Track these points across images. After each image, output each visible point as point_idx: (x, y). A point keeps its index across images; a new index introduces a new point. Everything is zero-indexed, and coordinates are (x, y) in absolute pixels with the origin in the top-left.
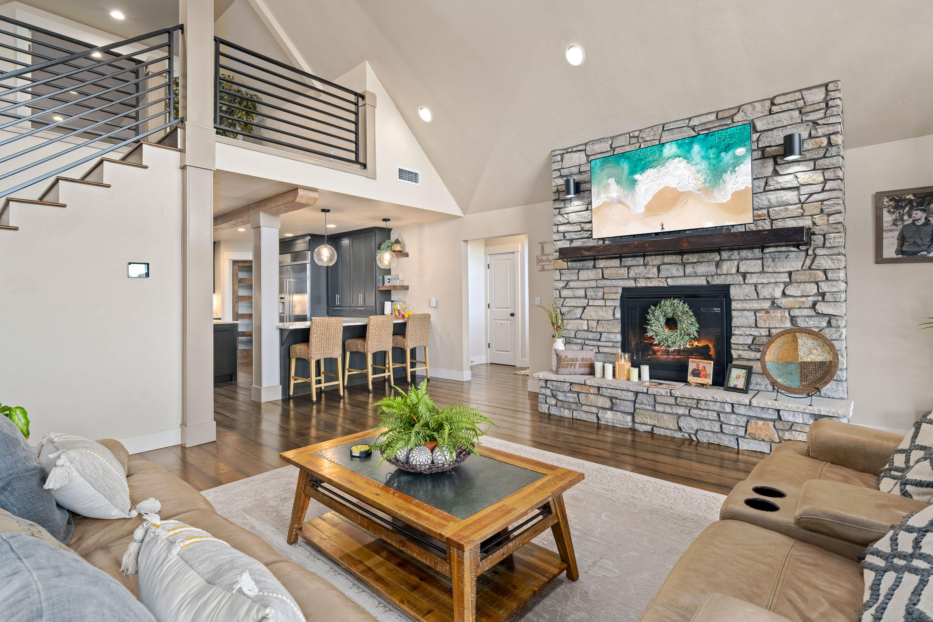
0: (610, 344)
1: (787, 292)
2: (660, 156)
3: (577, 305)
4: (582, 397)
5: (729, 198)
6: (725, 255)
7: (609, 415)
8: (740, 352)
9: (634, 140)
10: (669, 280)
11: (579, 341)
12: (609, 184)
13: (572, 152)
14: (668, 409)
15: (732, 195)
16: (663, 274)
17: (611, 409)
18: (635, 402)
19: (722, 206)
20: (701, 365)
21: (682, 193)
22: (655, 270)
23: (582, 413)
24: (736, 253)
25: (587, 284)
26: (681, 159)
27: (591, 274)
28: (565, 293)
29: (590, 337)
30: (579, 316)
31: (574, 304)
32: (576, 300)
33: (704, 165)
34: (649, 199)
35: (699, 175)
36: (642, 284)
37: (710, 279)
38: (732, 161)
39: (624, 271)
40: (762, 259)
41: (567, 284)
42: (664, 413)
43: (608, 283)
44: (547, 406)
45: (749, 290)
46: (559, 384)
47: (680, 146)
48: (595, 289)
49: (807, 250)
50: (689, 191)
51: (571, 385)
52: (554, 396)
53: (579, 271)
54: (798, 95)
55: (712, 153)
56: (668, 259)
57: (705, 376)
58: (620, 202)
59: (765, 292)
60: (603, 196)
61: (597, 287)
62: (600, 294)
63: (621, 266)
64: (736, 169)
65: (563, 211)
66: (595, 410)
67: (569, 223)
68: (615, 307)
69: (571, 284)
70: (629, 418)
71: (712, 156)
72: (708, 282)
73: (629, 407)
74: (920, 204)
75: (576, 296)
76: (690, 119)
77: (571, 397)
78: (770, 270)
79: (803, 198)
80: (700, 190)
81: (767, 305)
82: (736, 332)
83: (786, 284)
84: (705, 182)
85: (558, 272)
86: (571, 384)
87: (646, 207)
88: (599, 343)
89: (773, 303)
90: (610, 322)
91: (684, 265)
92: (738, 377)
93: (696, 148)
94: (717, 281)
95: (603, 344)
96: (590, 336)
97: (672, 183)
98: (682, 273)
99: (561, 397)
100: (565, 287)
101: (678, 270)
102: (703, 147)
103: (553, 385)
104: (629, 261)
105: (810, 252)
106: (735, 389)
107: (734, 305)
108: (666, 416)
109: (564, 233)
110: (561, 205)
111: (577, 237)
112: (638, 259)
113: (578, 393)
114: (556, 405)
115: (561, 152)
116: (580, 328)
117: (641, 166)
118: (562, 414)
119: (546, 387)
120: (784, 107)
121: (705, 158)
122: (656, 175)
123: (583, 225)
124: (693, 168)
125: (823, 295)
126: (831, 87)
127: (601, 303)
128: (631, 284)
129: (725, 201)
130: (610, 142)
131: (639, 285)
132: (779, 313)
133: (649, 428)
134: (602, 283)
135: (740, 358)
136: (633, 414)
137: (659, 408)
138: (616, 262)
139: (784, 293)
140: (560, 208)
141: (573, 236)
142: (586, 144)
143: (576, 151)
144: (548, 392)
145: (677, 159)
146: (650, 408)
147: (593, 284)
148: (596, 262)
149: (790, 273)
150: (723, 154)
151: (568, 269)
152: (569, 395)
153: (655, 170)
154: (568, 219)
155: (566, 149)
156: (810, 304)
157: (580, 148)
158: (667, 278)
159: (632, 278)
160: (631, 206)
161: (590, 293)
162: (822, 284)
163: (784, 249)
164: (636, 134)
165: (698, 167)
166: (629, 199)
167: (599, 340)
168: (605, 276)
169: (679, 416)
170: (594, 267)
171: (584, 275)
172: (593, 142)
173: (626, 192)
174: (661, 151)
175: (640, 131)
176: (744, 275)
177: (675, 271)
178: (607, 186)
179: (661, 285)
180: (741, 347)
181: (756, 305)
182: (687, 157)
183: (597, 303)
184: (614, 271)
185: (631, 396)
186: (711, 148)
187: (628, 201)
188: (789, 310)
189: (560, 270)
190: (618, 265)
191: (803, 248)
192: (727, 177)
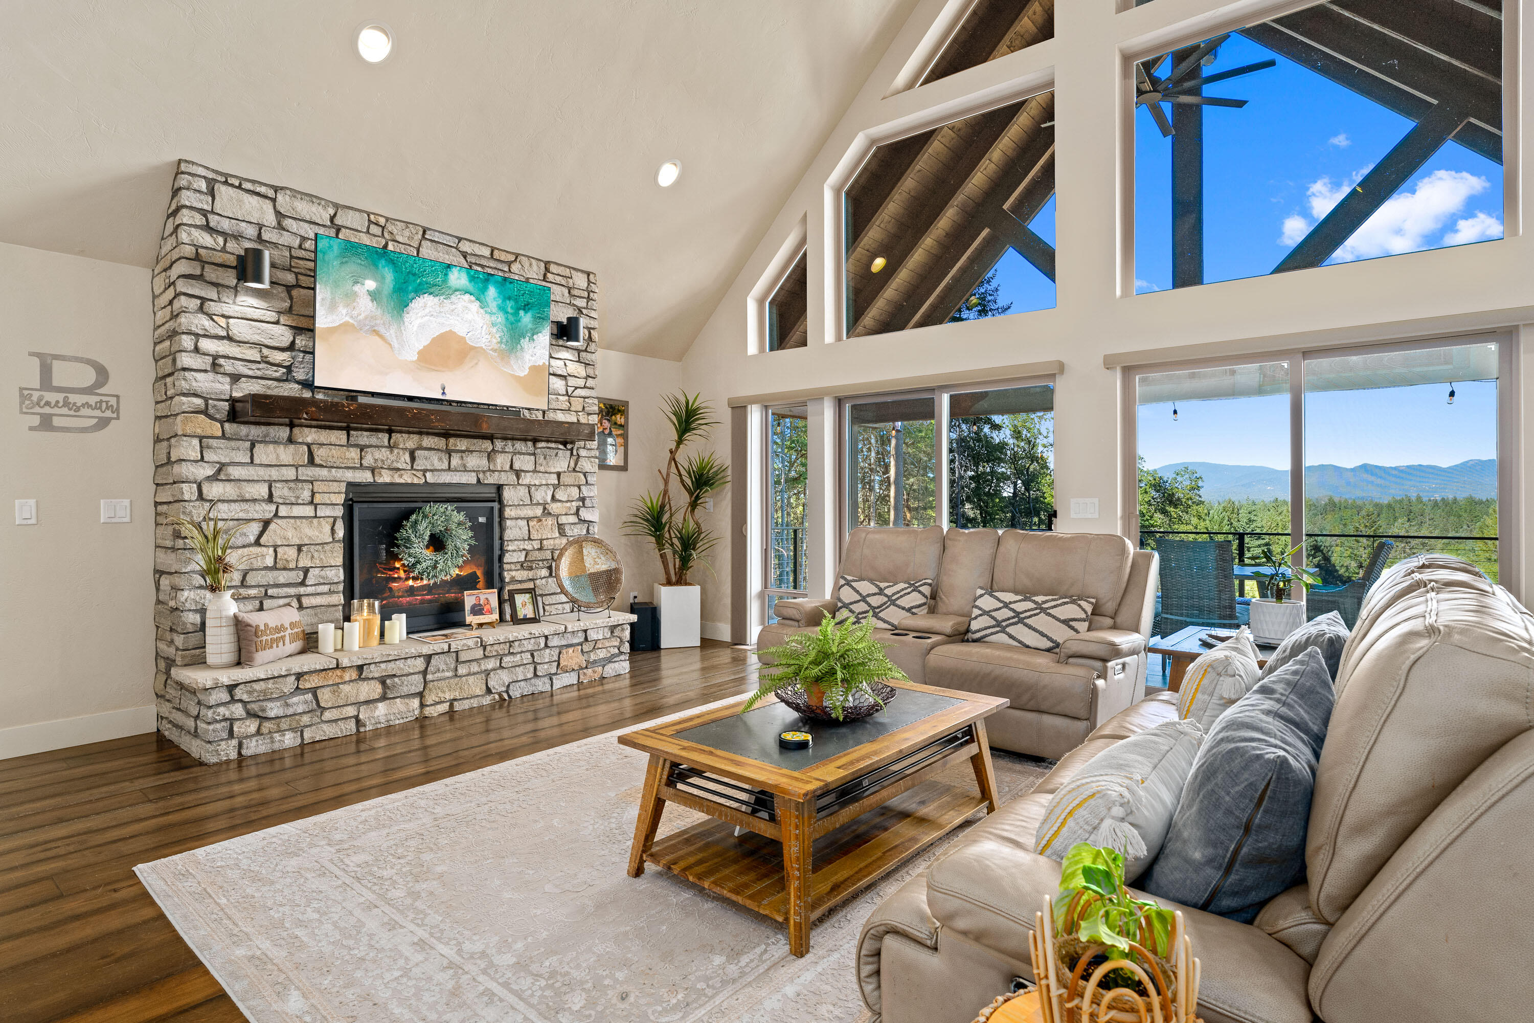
0: (325, 588)
1: (557, 497)
2: (445, 281)
3: (250, 516)
4: (325, 697)
5: (526, 372)
6: (499, 444)
7: (382, 709)
8: (513, 573)
9: (375, 230)
10: (428, 475)
11: (253, 592)
12: (355, 294)
13: (239, 187)
14: (475, 668)
15: (530, 368)
16: (420, 464)
17: (384, 698)
18: (425, 673)
19: (518, 379)
20: (482, 597)
21: (473, 348)
22: (407, 457)
23: (325, 727)
24: (510, 443)
25: (274, 474)
26: (472, 298)
27: (286, 454)
28: (214, 490)
29: (282, 580)
30: (252, 539)
31: (242, 515)
32: (245, 506)
33: (500, 318)
34: (425, 341)
35: (494, 330)
36: (385, 477)
37: (481, 476)
38: (530, 326)
39: (354, 453)
40: (534, 454)
41: (219, 471)
42: (469, 674)
43: (324, 472)
44: (234, 742)
45: (523, 491)
46: (270, 684)
47: (472, 279)
48: (292, 485)
49: (572, 450)
50: (481, 348)
51: (298, 679)
52: (251, 715)
53: (253, 446)
54: (567, 272)
55: (510, 304)
56: (428, 441)
57: (490, 612)
58: (376, 333)
59: (539, 496)
60: (342, 310)
61: (297, 480)
62: (306, 495)
63: (349, 445)
64: (535, 337)
65: (212, 307)
66: (351, 711)
67: (229, 338)
68: (335, 519)
69: (235, 472)
70: (416, 702)
71: (509, 310)
72: (479, 480)
73: (415, 684)
74: (607, 414)
75: (247, 496)
76: (460, 239)
77: (300, 703)
78: (542, 469)
79: (570, 390)
80: (495, 350)
81: (539, 511)
82: (510, 548)
83: (556, 487)
84: (501, 342)
85: (196, 442)
86: (299, 676)
87: (420, 353)
88: (302, 590)
89: (545, 509)
90: (327, 547)
91: (449, 452)
92: (524, 605)
93: (492, 291)
94: (491, 479)
95: (310, 590)
96: (283, 577)
97: (461, 330)
98: (445, 466)
99: (274, 709)
100: (214, 478)
101: (440, 459)
102: (500, 293)
103: (250, 693)
104: (364, 438)
105: (575, 453)
106: (526, 621)
107: (508, 512)
108: (471, 679)
109: (215, 357)
110: (212, 293)
111: (250, 373)
112: (380, 435)
113: (314, 691)
114: (259, 732)
115: (211, 175)
116: (258, 564)
117: (415, 285)
118: (277, 746)
119: (233, 700)
120: (559, 279)
121: (502, 309)
122: (438, 309)
123: (266, 351)
124: (487, 316)
125: (583, 500)
126: (591, 276)
127: (309, 511)
128: (365, 477)
129: (522, 374)
130: (331, 211)
131: (380, 480)
132: (550, 521)
133: (445, 707)
134: (308, 473)
135: (513, 580)
136: (421, 695)
137: (462, 670)
138: (339, 437)
139: (553, 497)
140: (203, 300)
141: (241, 368)
142: (276, 189)
143: (248, 191)
144: (238, 710)
145: (467, 296)
146: (449, 674)
147: (290, 473)
148: (296, 430)
149: (559, 475)
150: (522, 313)
151: (223, 437)
152: (295, 699)
153: (436, 299)
154: (228, 329)
155: (227, 175)
156: (574, 510)
157: (263, 190)
158: (425, 471)
159: (367, 468)
160: (395, 344)
161: (280, 491)
162: (583, 488)
163: (553, 445)
164: (382, 221)
165: (494, 318)
166: (392, 331)
167: (303, 584)
168: (318, 460)
169: (487, 673)
170: (291, 441)
171: (263, 454)
172: (295, 193)
173: (387, 317)
174: (446, 275)
175: (387, 219)
176: (518, 473)
177: (436, 461)
178: (351, 297)
179: (416, 481)
180: (513, 567)
181: (529, 512)
182: (479, 297)
183: (297, 511)
184: (335, 451)
185: (420, 664)
186: (509, 298)
187: (391, 333)
188: (557, 516)
189: (201, 438)
190: (344, 441)
191: (569, 446)
192: (525, 342)
